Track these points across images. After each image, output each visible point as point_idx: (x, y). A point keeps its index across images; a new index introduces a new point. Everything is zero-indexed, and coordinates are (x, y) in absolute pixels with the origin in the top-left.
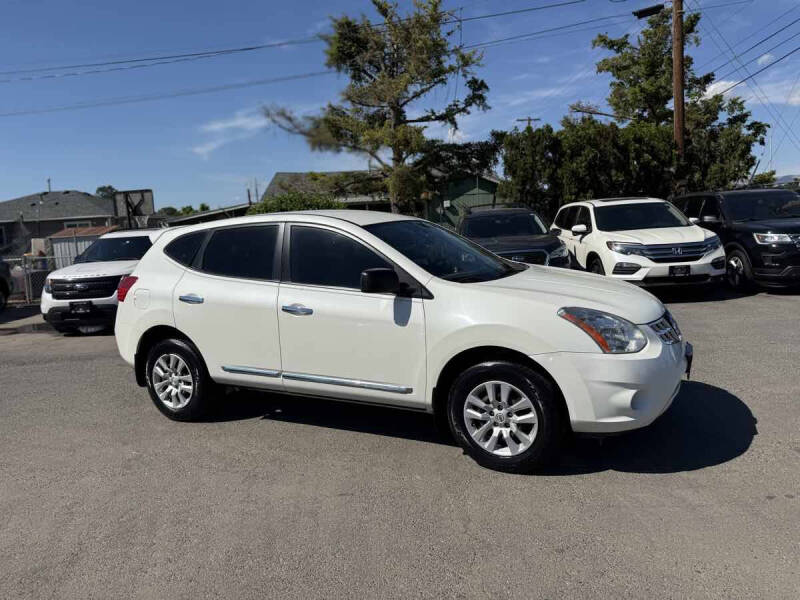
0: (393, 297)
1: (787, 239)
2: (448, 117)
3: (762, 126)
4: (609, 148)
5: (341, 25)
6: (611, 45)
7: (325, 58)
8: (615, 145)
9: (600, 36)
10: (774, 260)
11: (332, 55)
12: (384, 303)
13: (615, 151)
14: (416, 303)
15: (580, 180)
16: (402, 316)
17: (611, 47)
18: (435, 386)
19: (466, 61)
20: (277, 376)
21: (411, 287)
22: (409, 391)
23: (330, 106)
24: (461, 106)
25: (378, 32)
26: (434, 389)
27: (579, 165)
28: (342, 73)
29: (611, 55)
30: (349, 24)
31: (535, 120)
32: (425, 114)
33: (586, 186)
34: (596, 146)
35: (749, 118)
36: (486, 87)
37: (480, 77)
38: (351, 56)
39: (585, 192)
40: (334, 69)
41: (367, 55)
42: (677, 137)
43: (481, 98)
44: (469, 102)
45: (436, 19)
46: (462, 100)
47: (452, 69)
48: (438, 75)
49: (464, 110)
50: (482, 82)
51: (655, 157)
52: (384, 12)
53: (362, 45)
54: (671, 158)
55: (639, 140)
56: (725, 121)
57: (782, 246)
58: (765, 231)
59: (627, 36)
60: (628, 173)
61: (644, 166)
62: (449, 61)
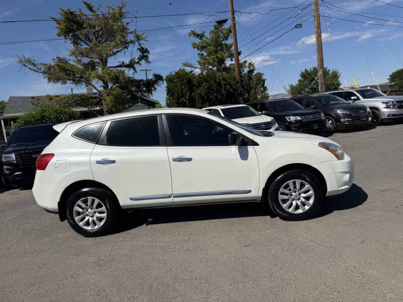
0: (237, 147)
1: (299, 118)
2: (131, 65)
3: (261, 74)
4: (213, 83)
5: (66, 13)
6: (197, 36)
7: (57, 31)
8: (215, 82)
9: (192, 31)
10: (295, 127)
11: (62, 29)
12: (234, 150)
13: (216, 84)
14: (250, 148)
15: (202, 98)
16: (244, 156)
17: (197, 37)
18: (264, 186)
19: (138, 38)
20: (170, 197)
21: (246, 141)
22: (250, 191)
23: (58, 58)
24: (137, 61)
25: (90, 19)
26: (263, 189)
27: (201, 90)
28: (68, 40)
29: (197, 41)
30: (71, 13)
31: (149, 70)
32: (119, 64)
33: (205, 100)
34: (208, 82)
35: (255, 71)
36: (148, 52)
37: (145, 47)
38: (73, 31)
39: (205, 103)
40: (62, 37)
41: (85, 31)
42: (238, 78)
43: (147, 57)
44: (140, 59)
45: (121, 15)
46: (137, 57)
47: (132, 42)
48: (125, 44)
49: (138, 63)
50: (146, 49)
51: (231, 87)
52: (90, 8)
53: (80, 25)
54: (237, 88)
55: (224, 79)
56: (246, 72)
57: (297, 121)
58: (289, 116)
59: (204, 32)
60: (222, 94)
61: (228, 91)
62: (131, 37)
